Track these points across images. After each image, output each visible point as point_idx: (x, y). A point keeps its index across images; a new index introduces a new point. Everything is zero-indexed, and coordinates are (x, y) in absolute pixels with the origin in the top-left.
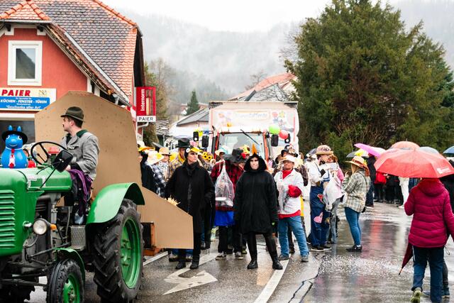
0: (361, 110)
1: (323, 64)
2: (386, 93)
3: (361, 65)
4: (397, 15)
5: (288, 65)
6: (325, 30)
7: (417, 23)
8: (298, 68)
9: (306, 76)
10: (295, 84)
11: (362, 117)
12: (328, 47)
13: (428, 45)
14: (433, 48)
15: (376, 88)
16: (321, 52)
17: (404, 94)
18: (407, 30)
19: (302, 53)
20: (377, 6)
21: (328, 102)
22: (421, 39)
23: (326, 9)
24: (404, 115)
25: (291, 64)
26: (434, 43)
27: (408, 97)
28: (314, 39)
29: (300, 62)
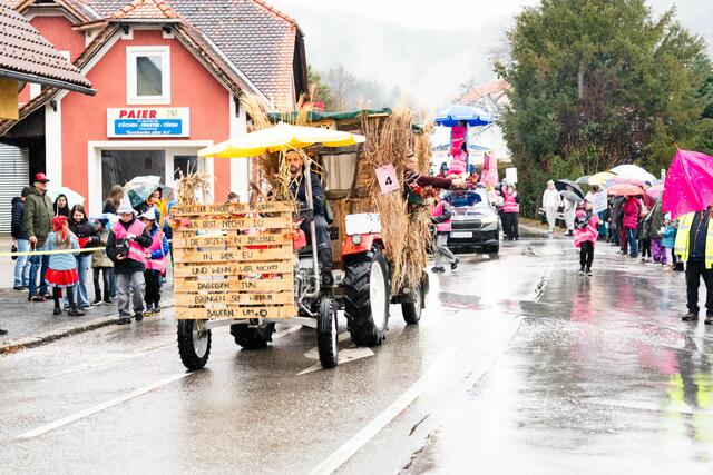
0: (594, 126)
1: (543, 66)
2: (628, 102)
3: (593, 67)
5: (499, 69)
6: (546, 22)
7: (668, 9)
8: (512, 73)
9: (523, 83)
11: (595, 135)
12: (550, 45)
13: (684, 37)
14: (690, 41)
15: (616, 97)
16: (541, 50)
17: (652, 103)
18: (655, 18)
19: (517, 52)
21: (550, 116)
22: (674, 29)
24: (651, 131)
25: (502, 68)
26: (691, 34)
27: (657, 107)
28: (531, 35)
29: (513, 64)
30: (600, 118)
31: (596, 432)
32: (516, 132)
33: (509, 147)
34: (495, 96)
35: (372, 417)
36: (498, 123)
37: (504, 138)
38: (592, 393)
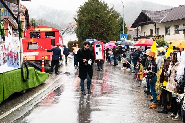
0: (96, 33)
1: (85, 19)
2: (104, 27)
3: (96, 19)
4: (107, 4)
5: (75, 19)
6: (85, 9)
7: (112, 7)
9: (80, 22)
10: (77, 25)
11: (96, 35)
12: (86, 14)
13: (116, 13)
14: (117, 14)
15: (100, 26)
16: (84, 15)
17: (108, 28)
18: (109, 8)
19: (79, 16)
20: (101, 1)
21: (86, 30)
22: (114, 11)
23: (86, 3)
24: (109, 34)
25: (76, 19)
26: (117, 12)
27: (110, 29)
28: (82, 11)
29: (78, 19)
30: (97, 31)
32: (79, 34)
33: (78, 37)
36: (75, 32)
37: (77, 35)
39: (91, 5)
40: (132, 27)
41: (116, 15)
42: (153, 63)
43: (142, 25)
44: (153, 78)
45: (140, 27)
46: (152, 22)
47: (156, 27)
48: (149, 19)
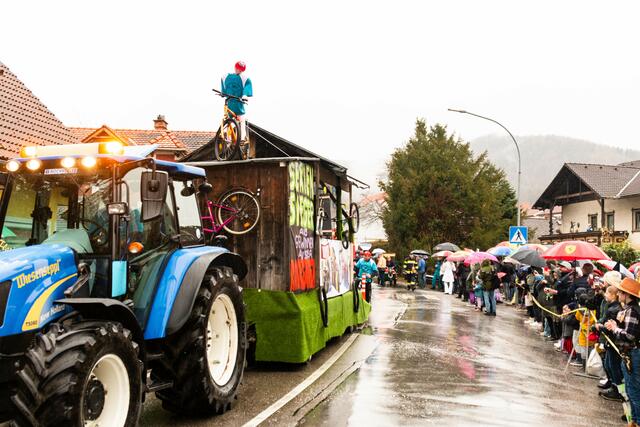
0: (437, 221)
1: (407, 183)
2: (458, 207)
3: (437, 186)
4: (467, 146)
5: (381, 184)
6: (410, 158)
7: (483, 153)
8: (389, 188)
9: (394, 193)
10: (386, 200)
11: (438, 226)
12: (411, 171)
13: (492, 170)
14: (496, 172)
15: (450, 204)
17: (472, 208)
18: (475, 158)
19: (392, 176)
20: (451, 138)
21: (411, 214)
22: (486, 164)
23: (411, 142)
24: (472, 225)
25: (383, 184)
26: (497, 168)
27: (476, 211)
28: (401, 165)
29: (390, 183)
30: (440, 215)
31: (414, 416)
32: (391, 223)
33: (387, 232)
34: (380, 202)
35: (272, 403)
36: (380, 217)
37: (384, 227)
38: (415, 390)
39: (426, 147)
40: (536, 206)
41: (492, 176)
42: (633, 309)
43: (564, 203)
44: (633, 353)
45: (558, 209)
46: (593, 196)
47: (606, 210)
48: (586, 187)
